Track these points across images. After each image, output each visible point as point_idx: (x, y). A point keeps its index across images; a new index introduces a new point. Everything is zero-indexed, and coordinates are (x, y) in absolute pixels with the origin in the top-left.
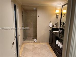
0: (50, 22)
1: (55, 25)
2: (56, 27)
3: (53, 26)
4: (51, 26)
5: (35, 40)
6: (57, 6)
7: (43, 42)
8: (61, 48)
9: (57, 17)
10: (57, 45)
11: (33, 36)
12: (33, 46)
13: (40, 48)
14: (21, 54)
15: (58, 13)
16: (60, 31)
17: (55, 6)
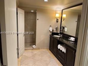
0: (50, 26)
1: (55, 30)
2: (56, 32)
3: (53, 31)
4: (51, 31)
5: (34, 46)
6: (57, 10)
7: (43, 48)
8: (64, 52)
9: (57, 22)
10: (60, 49)
11: (30, 42)
12: (32, 52)
13: (40, 55)
14: (20, 62)
15: (58, 17)
16: (60, 36)
17: (55, 9)
